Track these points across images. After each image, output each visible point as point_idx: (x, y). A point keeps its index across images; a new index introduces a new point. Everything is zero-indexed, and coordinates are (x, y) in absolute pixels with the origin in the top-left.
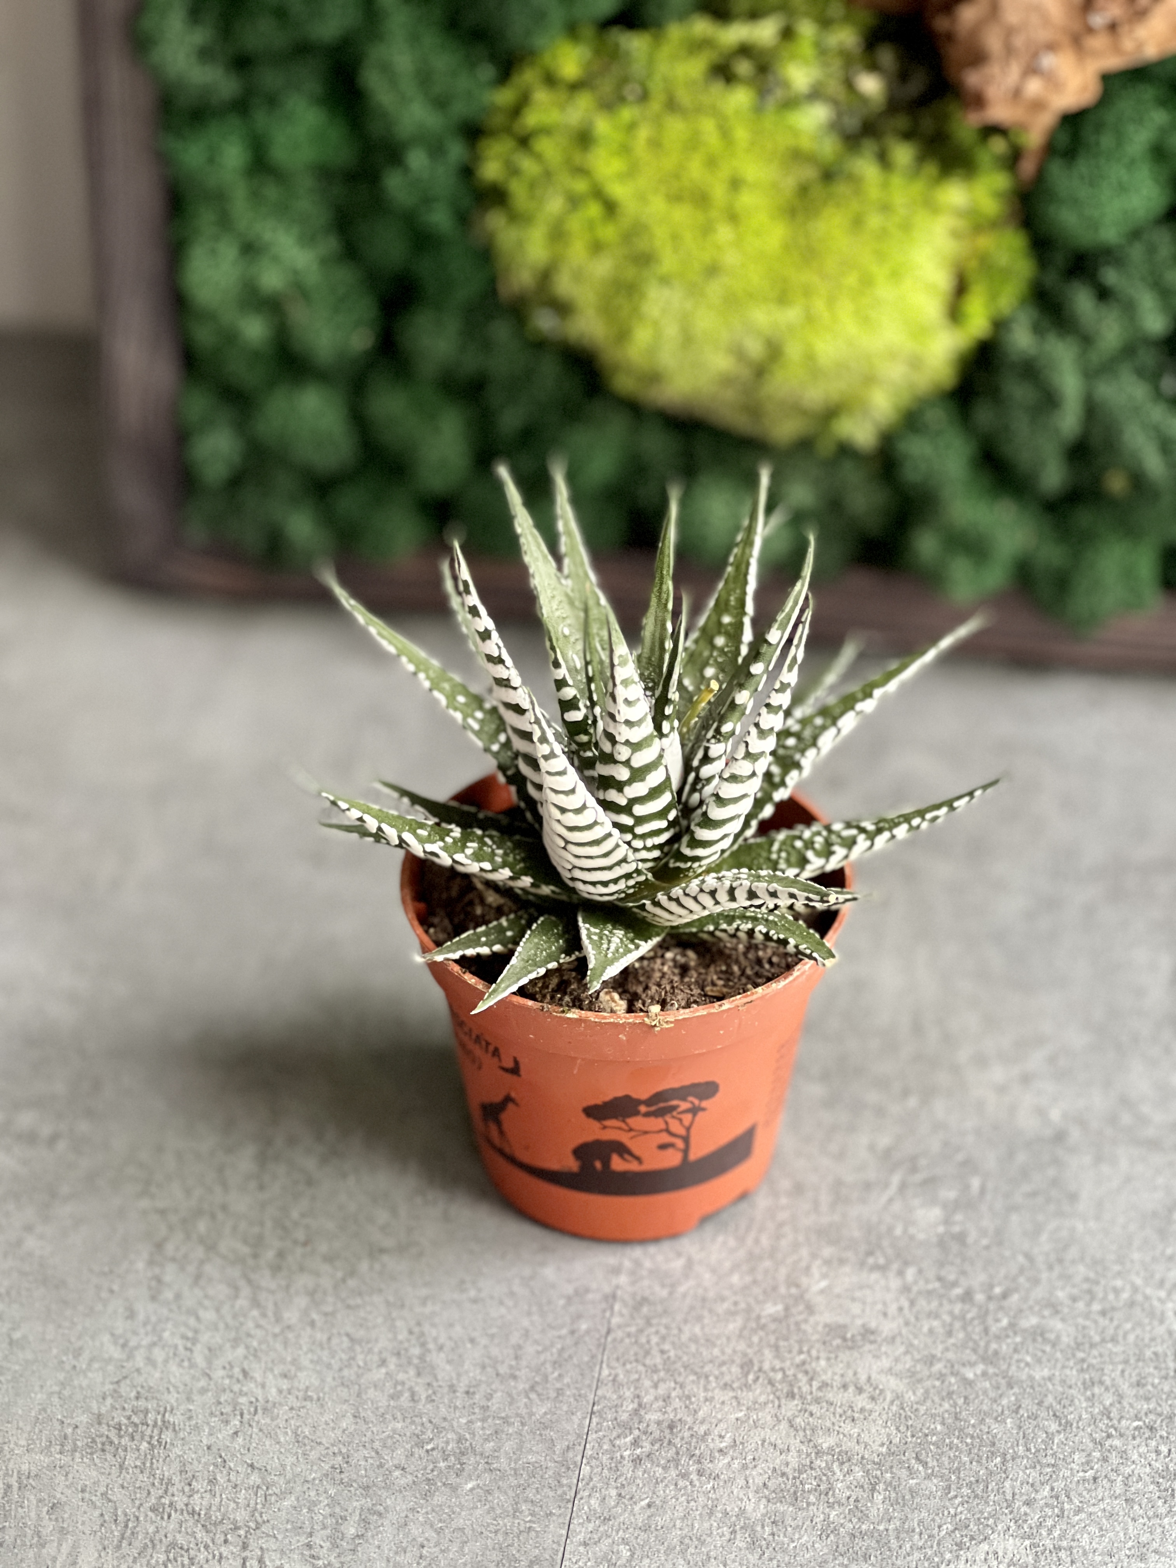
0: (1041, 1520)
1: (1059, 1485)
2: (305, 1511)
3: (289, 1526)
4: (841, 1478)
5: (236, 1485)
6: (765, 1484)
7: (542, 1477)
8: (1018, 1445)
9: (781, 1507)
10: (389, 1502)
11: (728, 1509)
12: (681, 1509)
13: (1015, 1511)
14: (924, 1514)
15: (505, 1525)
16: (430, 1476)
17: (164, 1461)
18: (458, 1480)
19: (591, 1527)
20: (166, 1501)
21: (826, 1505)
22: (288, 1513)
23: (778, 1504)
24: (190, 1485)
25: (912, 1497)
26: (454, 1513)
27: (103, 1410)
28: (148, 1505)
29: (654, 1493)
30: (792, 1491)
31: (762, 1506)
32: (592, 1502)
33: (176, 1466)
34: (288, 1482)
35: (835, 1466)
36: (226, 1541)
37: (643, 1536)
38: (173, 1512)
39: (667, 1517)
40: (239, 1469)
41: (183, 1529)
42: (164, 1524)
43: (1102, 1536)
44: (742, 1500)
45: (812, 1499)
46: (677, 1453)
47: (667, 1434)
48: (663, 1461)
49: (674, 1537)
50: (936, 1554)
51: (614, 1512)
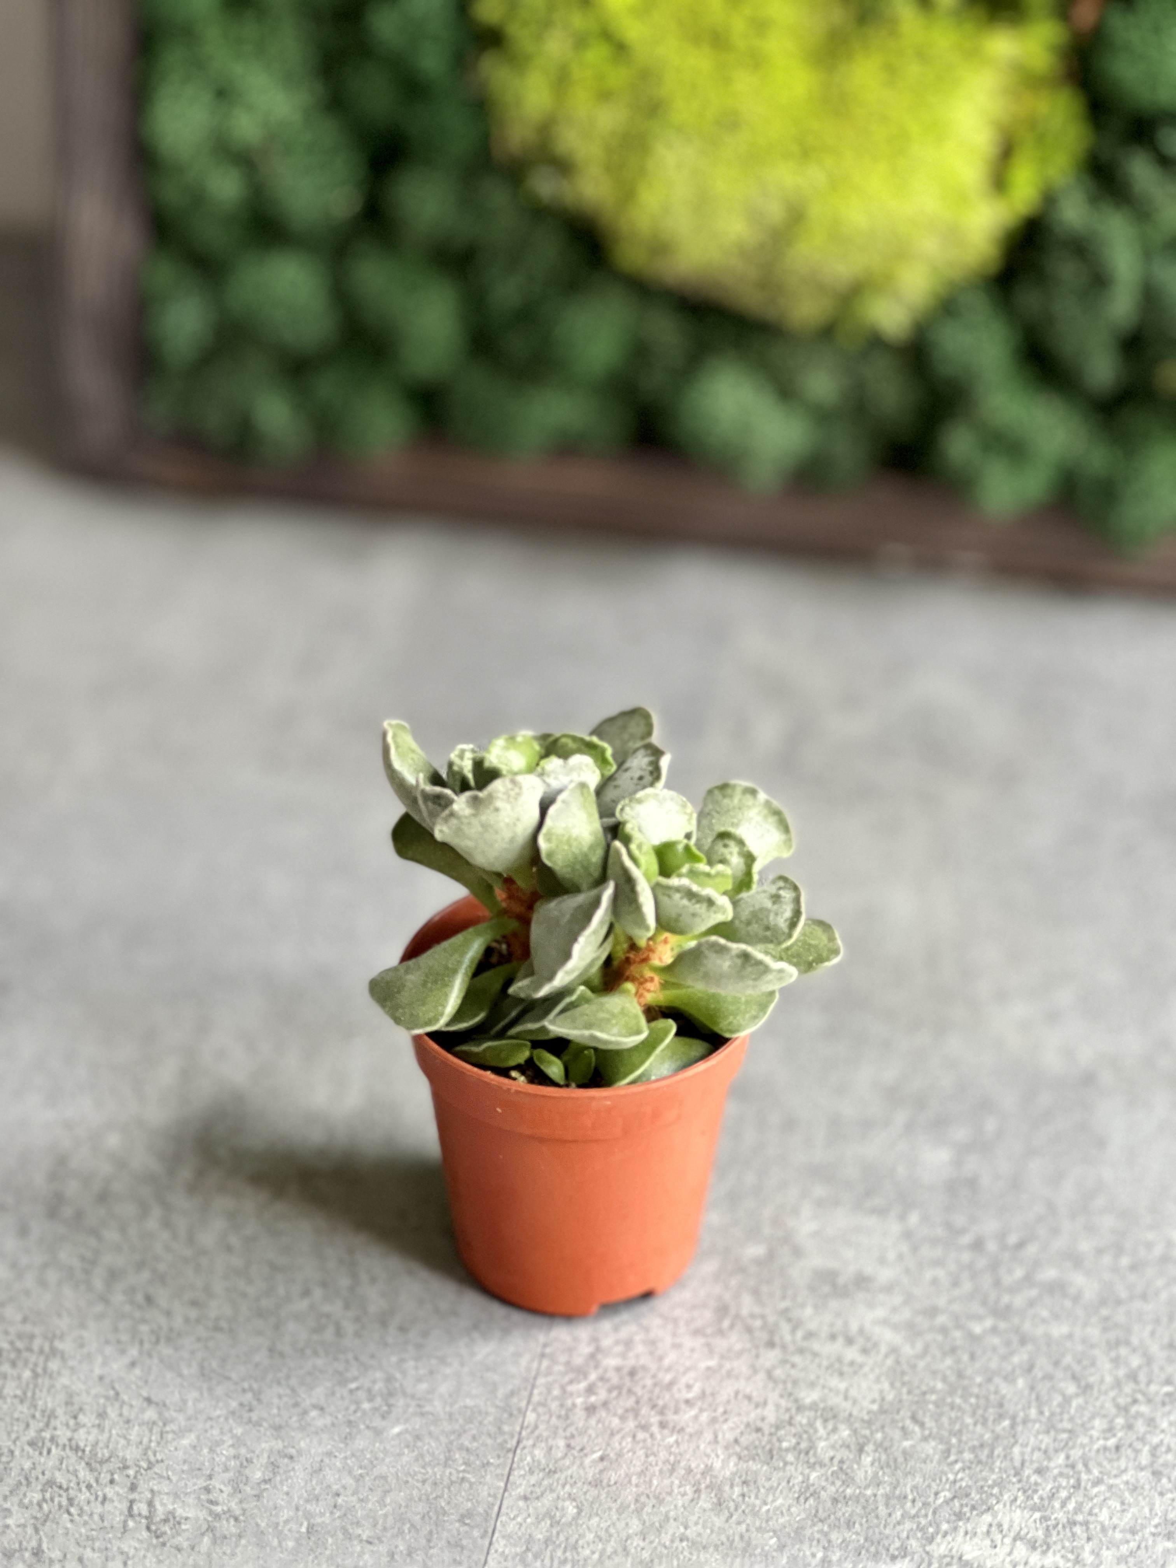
0: (1054, 1491)
1: (1076, 1453)
2: (205, 1451)
3: (185, 1467)
4: (825, 1436)
5: (128, 1421)
6: (736, 1441)
7: (481, 1423)
8: (1029, 1408)
9: (754, 1466)
10: (302, 1444)
11: (693, 1465)
12: (638, 1463)
13: (1025, 1479)
14: (918, 1479)
15: (435, 1474)
16: (352, 1418)
17: (49, 1391)
18: (384, 1423)
19: (533, 1480)
20: (47, 1435)
21: (805, 1466)
22: (185, 1453)
23: (751, 1463)
24: (75, 1417)
25: (906, 1460)
26: (377, 1459)
28: (25, 1439)
29: (608, 1445)
30: (768, 1448)
31: (732, 1464)
32: (537, 1452)
33: (61, 1397)
34: (189, 1419)
35: (819, 1424)
36: (112, 1482)
37: (593, 1492)
38: (53, 1447)
39: (622, 1472)
40: (134, 1403)
41: (64, 1466)
42: (42, 1460)
43: (1123, 1511)
44: (708, 1456)
45: (790, 1457)
46: (638, 1402)
47: (627, 1381)
48: (620, 1411)
49: (628, 1495)
50: (931, 1524)
51: (561, 1464)
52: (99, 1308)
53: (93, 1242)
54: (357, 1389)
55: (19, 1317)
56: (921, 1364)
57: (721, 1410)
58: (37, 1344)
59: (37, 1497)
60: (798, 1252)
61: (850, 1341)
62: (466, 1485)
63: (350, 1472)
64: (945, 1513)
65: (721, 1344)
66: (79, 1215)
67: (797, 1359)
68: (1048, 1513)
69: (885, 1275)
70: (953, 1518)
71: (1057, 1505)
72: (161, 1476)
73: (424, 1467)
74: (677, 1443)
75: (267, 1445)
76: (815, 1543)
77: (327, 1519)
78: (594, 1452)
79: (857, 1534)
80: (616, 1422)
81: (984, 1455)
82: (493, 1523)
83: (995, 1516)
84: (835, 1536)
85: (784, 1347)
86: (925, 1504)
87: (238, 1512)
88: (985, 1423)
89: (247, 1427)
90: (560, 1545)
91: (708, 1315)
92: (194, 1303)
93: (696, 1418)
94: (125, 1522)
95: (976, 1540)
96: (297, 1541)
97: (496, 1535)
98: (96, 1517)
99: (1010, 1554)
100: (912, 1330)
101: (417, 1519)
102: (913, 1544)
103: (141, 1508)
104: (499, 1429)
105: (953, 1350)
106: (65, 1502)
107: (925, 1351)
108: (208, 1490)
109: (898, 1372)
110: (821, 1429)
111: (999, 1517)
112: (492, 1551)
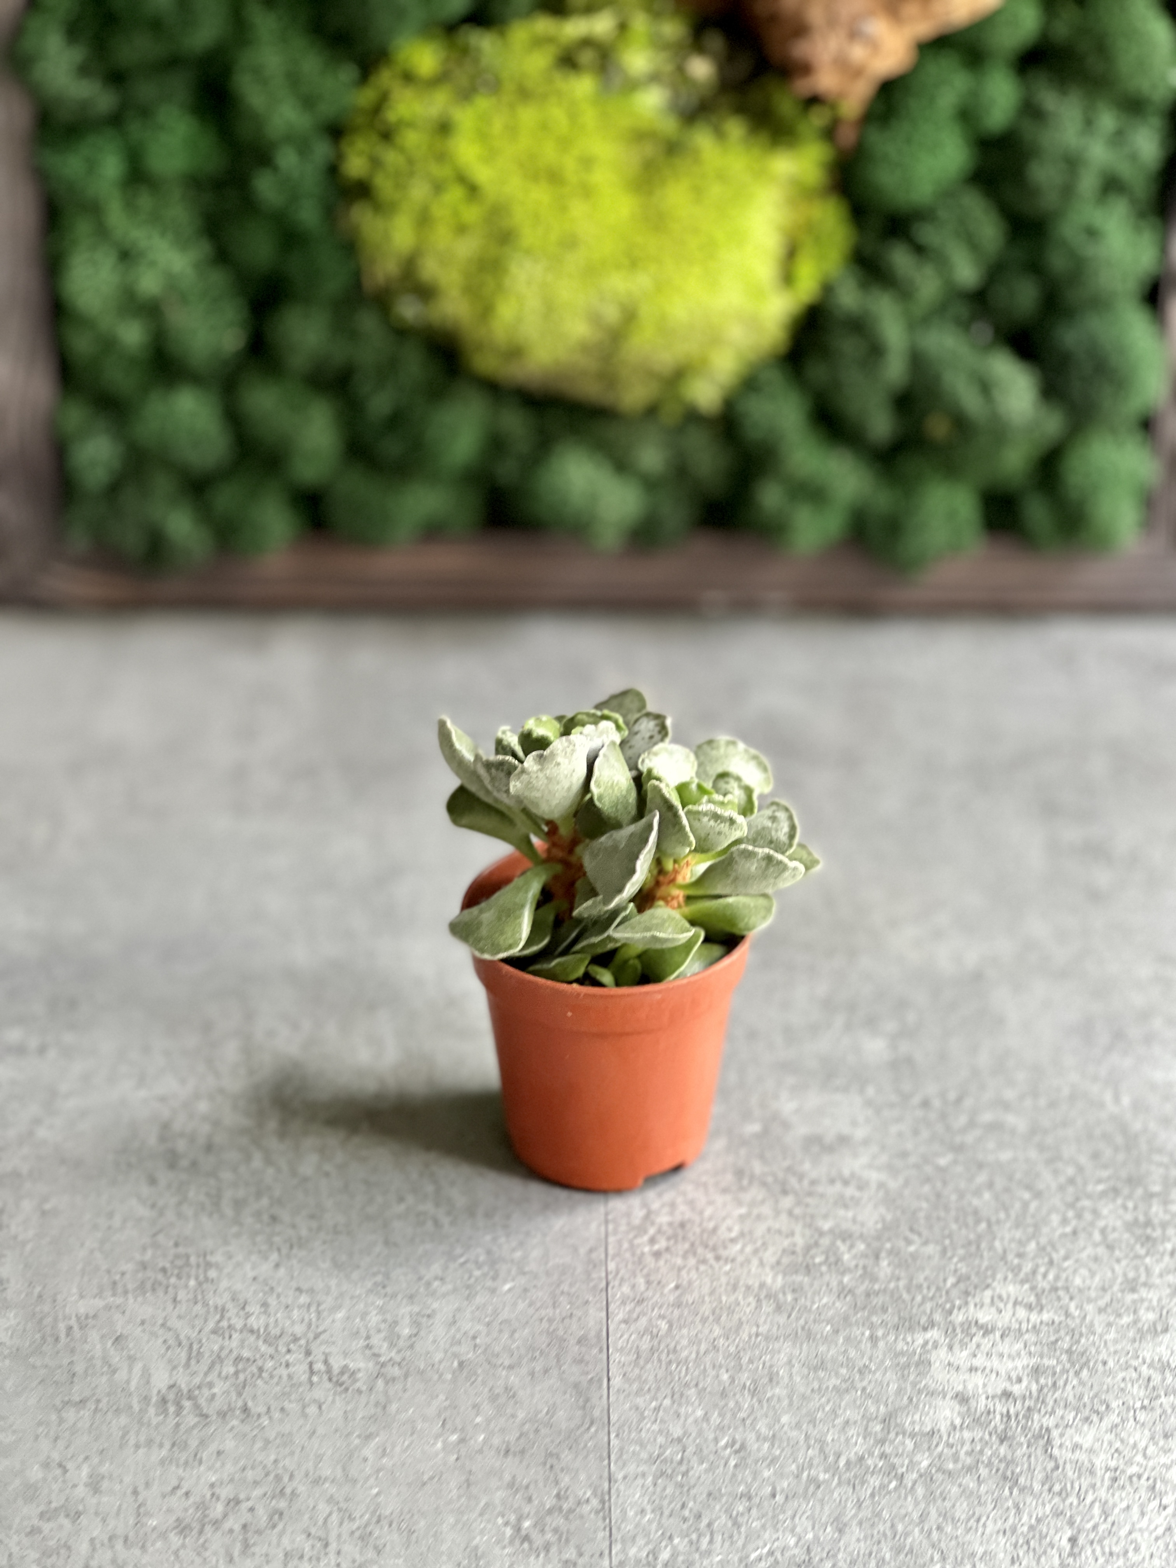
0: (1034, 1268)
2: (358, 1320)
3: (345, 1333)
4: (846, 1251)
5: (287, 1307)
6: (779, 1263)
7: (573, 1274)
8: (998, 1212)
10: (434, 1306)
11: (750, 1283)
12: (706, 1287)
13: (1009, 1262)
14: (927, 1272)
15: (547, 1314)
16: (468, 1283)
17: (215, 1293)
18: (495, 1284)
19: (627, 1308)
20: (224, 1324)
21: (837, 1273)
22: (342, 1323)
23: (794, 1276)
24: (243, 1309)
25: (914, 1260)
26: (497, 1309)
27: (146, 1258)
28: (207, 1329)
29: (679, 1277)
30: (804, 1264)
31: (780, 1279)
32: (624, 1289)
34: (336, 1298)
35: (839, 1243)
36: (289, 1351)
37: (677, 1311)
38: (232, 1332)
40: (288, 1293)
41: (246, 1345)
42: (227, 1343)
43: (1092, 1276)
44: (760, 1276)
46: (692, 1245)
47: (680, 1232)
48: (681, 1253)
50: (947, 1301)
51: (645, 1295)
52: (235, 1229)
53: (212, 1182)
54: (466, 1262)
55: (171, 1243)
56: (907, 1192)
57: (759, 1243)
58: (193, 1260)
60: (786, 1126)
61: (846, 1183)
64: (954, 1293)
65: (747, 1197)
66: (194, 1164)
67: (809, 1200)
69: (860, 1133)
70: (962, 1296)
73: (536, 1310)
74: (732, 1269)
75: (405, 1310)
76: (861, 1325)
77: (471, 1355)
78: (669, 1283)
79: (892, 1315)
80: (679, 1261)
81: (973, 1248)
82: (605, 1342)
83: (994, 1290)
84: (874, 1319)
85: (796, 1193)
86: (938, 1289)
87: (399, 1360)
88: (966, 1226)
90: (663, 1351)
91: (729, 1177)
92: (312, 1217)
93: (742, 1251)
94: (310, 1378)
95: (983, 1309)
96: (454, 1374)
97: (611, 1350)
98: (285, 1378)
100: (891, 1169)
101: (543, 1347)
102: (937, 1317)
103: (319, 1366)
105: (928, 1180)
106: (256, 1371)
107: (907, 1183)
108: (368, 1347)
109: (889, 1200)
110: (842, 1247)
111: (998, 1291)
112: (611, 1362)
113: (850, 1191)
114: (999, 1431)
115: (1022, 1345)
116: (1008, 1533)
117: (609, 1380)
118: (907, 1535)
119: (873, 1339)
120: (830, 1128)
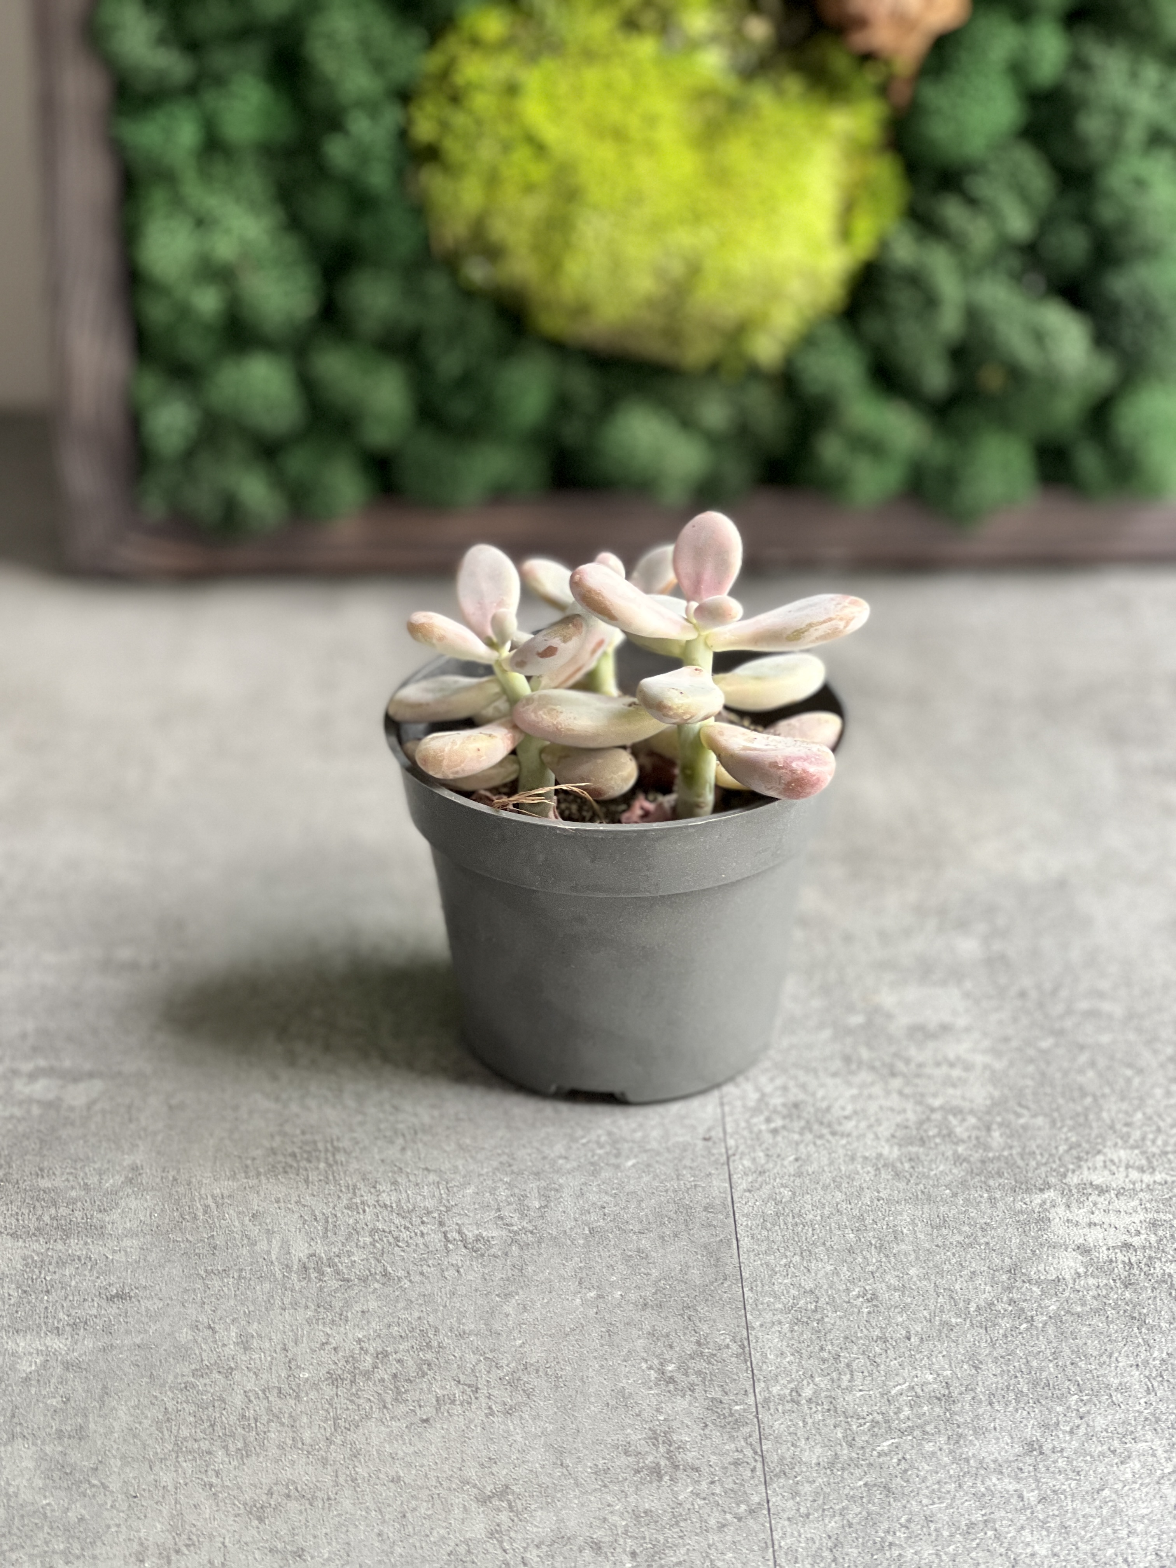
0: (1143, 1135)
1: (1149, 1110)
2: (488, 1194)
3: (477, 1206)
4: (958, 1124)
5: (417, 1184)
6: (893, 1136)
7: (693, 1150)
8: (1103, 1088)
9: (913, 1149)
10: (561, 1181)
11: (867, 1154)
12: (825, 1159)
13: (1118, 1130)
14: (1040, 1141)
15: (673, 1185)
16: (592, 1160)
17: (345, 1174)
18: (619, 1160)
19: (750, 1179)
20: (357, 1201)
21: (951, 1144)
22: (472, 1198)
23: (910, 1147)
24: (375, 1187)
25: (1025, 1130)
26: (623, 1182)
27: (275, 1145)
28: (341, 1206)
29: (797, 1151)
30: (918, 1137)
31: (895, 1150)
32: (745, 1162)
33: (357, 1176)
34: (465, 1176)
35: (950, 1118)
36: (423, 1223)
37: (798, 1181)
38: (366, 1208)
39: (815, 1165)
40: (416, 1172)
41: (380, 1218)
42: (361, 1217)
44: (876, 1148)
45: (938, 1140)
46: (808, 1123)
47: (794, 1111)
48: (797, 1129)
49: (826, 1178)
50: (1060, 1166)
51: (767, 1167)
52: (359, 1118)
53: (332, 1078)
54: (588, 1142)
55: (298, 1132)
56: (1012, 1072)
57: (873, 1119)
58: (321, 1146)
59: (368, 1240)
60: (889, 1016)
61: (952, 1065)
62: (700, 1189)
63: (606, 1193)
64: (1067, 1158)
65: (857, 1080)
67: (917, 1081)
68: (1144, 1149)
69: (962, 1022)
70: (1075, 1161)
71: (1149, 1143)
72: (459, 1214)
73: (661, 1183)
74: (848, 1143)
75: (533, 1185)
76: (979, 1189)
77: (601, 1223)
78: (788, 1156)
79: (1007, 1179)
80: (796, 1137)
81: (1081, 1119)
82: (731, 1209)
83: (1105, 1155)
84: (991, 1182)
85: (904, 1076)
86: (1051, 1155)
87: (531, 1228)
88: (1073, 1100)
89: (513, 1176)
90: (788, 1215)
91: (837, 1064)
93: (857, 1127)
94: (446, 1246)
95: (1097, 1172)
96: (585, 1239)
97: (737, 1215)
98: (422, 1246)
99: (1127, 1176)
100: (997, 1053)
101: (672, 1214)
102: (1053, 1180)
103: (454, 1235)
104: (710, 1152)
105: (1031, 1061)
106: (392, 1240)
107: (1011, 1064)
108: (500, 1218)
109: (995, 1079)
110: (953, 1121)
111: (1109, 1156)
112: (738, 1225)
113: (956, 1073)
114: (1122, 1277)
115: (1137, 1202)
116: (1141, 1367)
117: (737, 1241)
118: (1042, 1369)
119: (992, 1201)
120: (932, 1018)
